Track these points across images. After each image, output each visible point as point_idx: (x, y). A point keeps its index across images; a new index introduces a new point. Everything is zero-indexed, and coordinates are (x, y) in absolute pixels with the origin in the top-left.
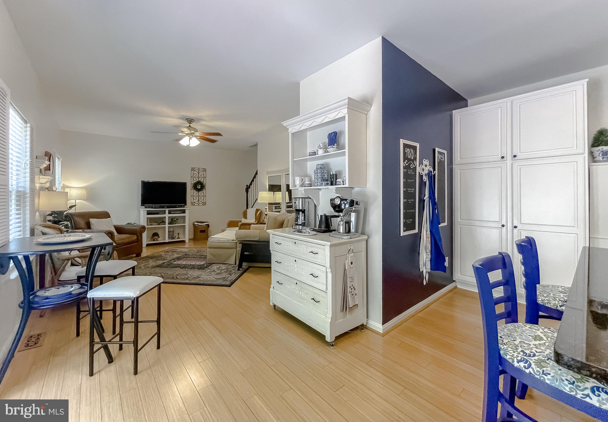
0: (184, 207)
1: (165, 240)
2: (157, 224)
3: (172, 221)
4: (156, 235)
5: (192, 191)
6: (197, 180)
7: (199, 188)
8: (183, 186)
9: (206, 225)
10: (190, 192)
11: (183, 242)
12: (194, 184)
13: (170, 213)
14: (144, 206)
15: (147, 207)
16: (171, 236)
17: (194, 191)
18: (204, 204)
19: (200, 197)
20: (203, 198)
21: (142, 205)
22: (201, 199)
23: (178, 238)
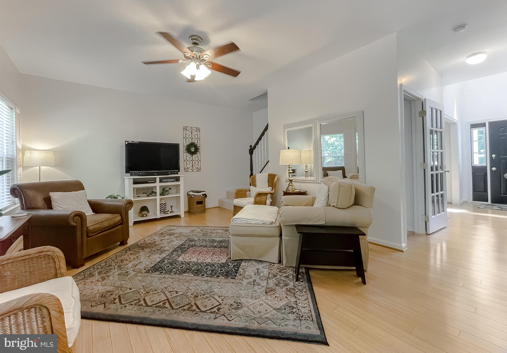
0: (177, 174)
1: (156, 215)
2: (146, 195)
3: (164, 192)
4: (144, 209)
5: (185, 154)
6: (191, 142)
7: (193, 150)
8: (175, 147)
9: (203, 195)
10: (183, 155)
11: (178, 216)
12: (187, 146)
13: (161, 181)
14: (129, 173)
15: (133, 174)
16: (163, 210)
17: (188, 154)
18: (199, 170)
19: (194, 162)
20: (197, 162)
21: (126, 172)
22: (195, 164)
23: (172, 212)
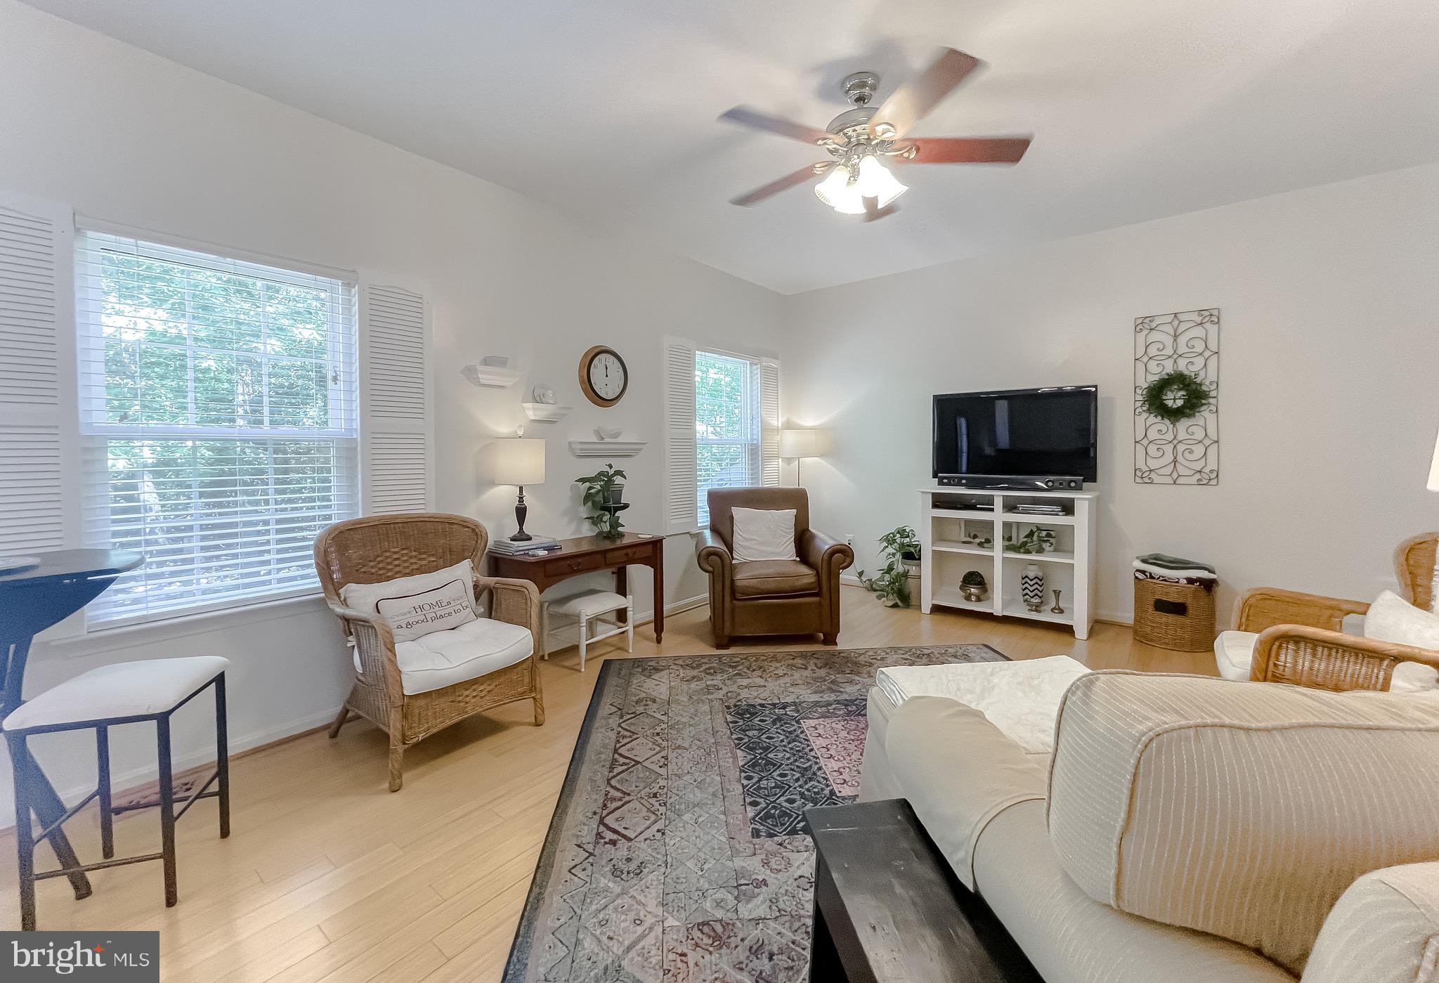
0: (1078, 488)
1: (994, 604)
4: (975, 581)
5: (1140, 419)
6: (1169, 371)
7: (1180, 404)
9: (1190, 581)
10: (1129, 424)
11: (1068, 630)
12: (1151, 389)
13: (1010, 507)
14: (937, 477)
15: (945, 481)
17: (1152, 419)
18: (1209, 478)
19: (1181, 448)
20: (1199, 450)
21: (934, 476)
22: (1187, 454)
23: (1057, 611)
